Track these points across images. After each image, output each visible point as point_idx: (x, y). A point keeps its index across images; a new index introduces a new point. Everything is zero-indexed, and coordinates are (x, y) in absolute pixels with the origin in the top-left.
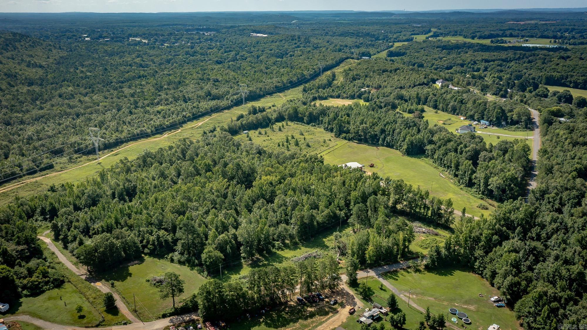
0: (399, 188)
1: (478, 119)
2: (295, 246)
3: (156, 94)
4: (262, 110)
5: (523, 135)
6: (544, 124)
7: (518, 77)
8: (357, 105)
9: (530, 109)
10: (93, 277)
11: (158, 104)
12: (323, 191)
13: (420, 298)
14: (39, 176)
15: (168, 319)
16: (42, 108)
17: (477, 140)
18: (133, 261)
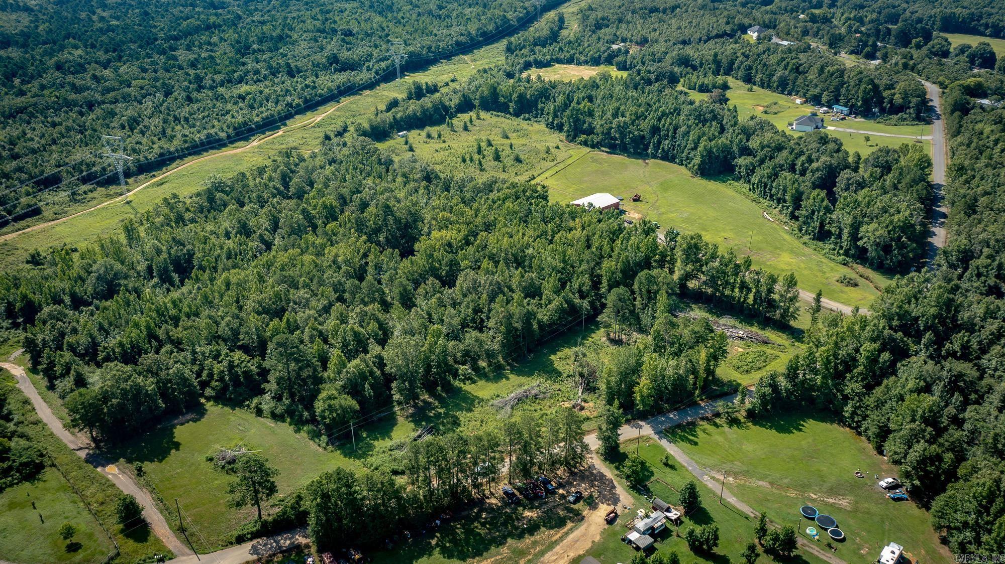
0: (693, 250)
1: (828, 102)
2: (497, 374)
3: (237, 61)
4: (433, 89)
5: (913, 134)
6: (952, 112)
7: (894, 19)
8: (606, 77)
9: (923, 82)
10: (102, 453)
11: (240, 80)
12: (549, 259)
13: (742, 482)
14: (12, 232)
15: (248, 546)
16: (22, 93)
17: (831, 146)
18: (183, 414)
